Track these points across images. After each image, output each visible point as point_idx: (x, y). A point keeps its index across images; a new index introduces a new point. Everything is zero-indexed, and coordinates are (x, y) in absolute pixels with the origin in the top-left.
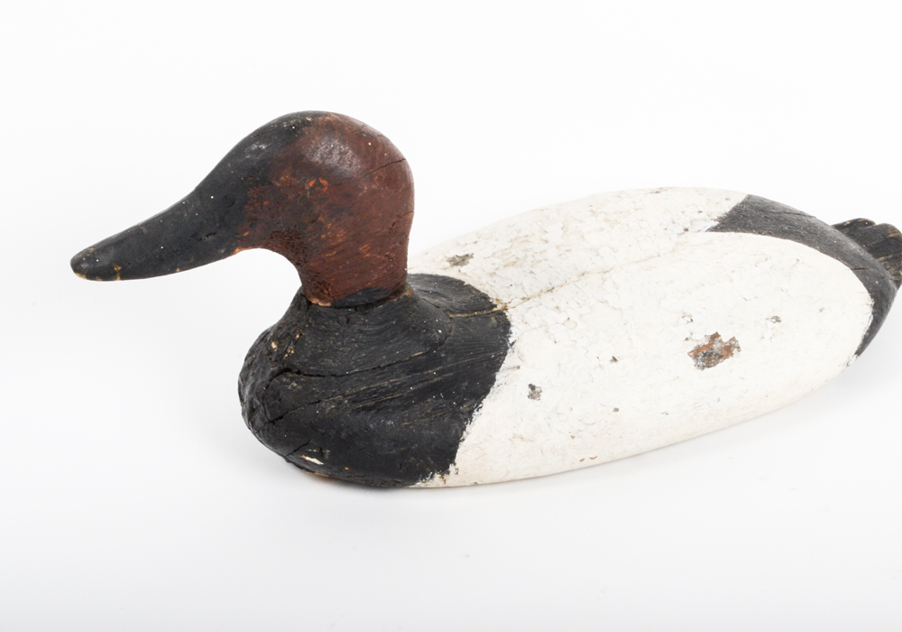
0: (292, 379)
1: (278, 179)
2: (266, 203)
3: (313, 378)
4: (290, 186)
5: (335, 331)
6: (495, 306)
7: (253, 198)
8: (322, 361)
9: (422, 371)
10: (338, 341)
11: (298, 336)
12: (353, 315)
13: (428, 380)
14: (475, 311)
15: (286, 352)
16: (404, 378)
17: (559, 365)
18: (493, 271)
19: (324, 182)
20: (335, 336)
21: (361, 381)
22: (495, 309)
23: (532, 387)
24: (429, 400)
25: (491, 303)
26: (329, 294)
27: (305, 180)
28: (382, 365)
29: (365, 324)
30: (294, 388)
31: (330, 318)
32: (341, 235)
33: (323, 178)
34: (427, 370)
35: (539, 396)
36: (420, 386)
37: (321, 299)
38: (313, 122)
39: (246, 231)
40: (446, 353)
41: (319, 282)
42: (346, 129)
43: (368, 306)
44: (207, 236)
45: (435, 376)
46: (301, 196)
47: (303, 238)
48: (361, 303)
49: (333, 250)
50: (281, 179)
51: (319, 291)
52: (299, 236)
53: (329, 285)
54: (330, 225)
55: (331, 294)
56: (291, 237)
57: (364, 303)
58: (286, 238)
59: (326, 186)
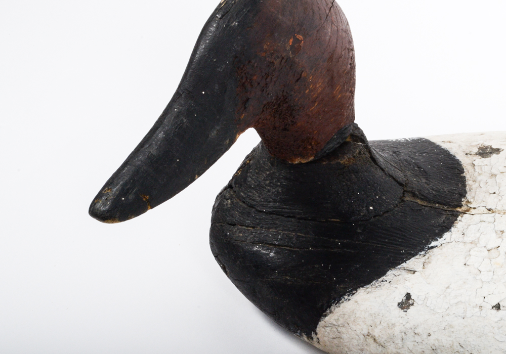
1: (261, 49)
2: (254, 78)
7: (243, 78)
17: (448, 287)
19: (300, 37)
23: (408, 296)
24: (317, 266)
26: (312, 147)
27: (284, 41)
32: (320, 85)
33: (299, 33)
34: (335, 238)
35: (408, 308)
37: (303, 157)
39: (242, 113)
41: (302, 141)
46: (285, 58)
47: (290, 100)
48: (338, 146)
49: (315, 102)
50: (264, 47)
51: (301, 149)
52: (287, 100)
53: (313, 138)
54: (311, 78)
55: (315, 148)
56: (279, 104)
57: (339, 145)
58: (275, 107)
59: (302, 40)
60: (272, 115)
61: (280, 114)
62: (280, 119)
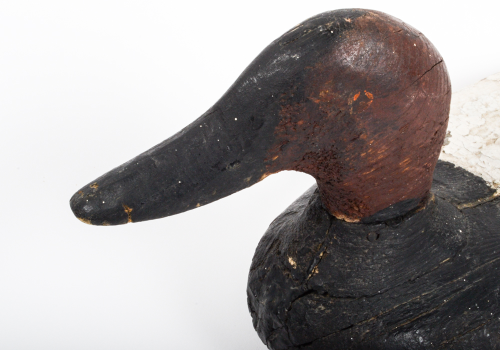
0: (319, 302)
1: (316, 95)
2: (300, 123)
3: (342, 301)
4: (331, 103)
5: (364, 249)
6: (495, 191)
7: (285, 118)
8: (352, 282)
9: (451, 279)
10: (368, 258)
11: (321, 255)
12: (384, 231)
13: (460, 289)
14: (477, 198)
15: (308, 272)
16: (435, 290)
18: (477, 150)
19: (369, 95)
20: (365, 253)
21: (393, 298)
22: (495, 195)
24: (466, 313)
25: (489, 187)
26: (359, 210)
27: (348, 95)
28: (412, 278)
29: (396, 238)
30: (323, 312)
31: (359, 234)
32: (382, 152)
33: (369, 90)
34: (457, 277)
36: (453, 296)
37: (348, 215)
38: (353, 23)
39: (276, 154)
40: (471, 255)
41: (349, 200)
42: (391, 29)
43: (399, 219)
44: (232, 164)
45: (466, 284)
46: (343, 112)
47: (340, 158)
48: (392, 217)
49: (372, 167)
50: (320, 94)
51: (347, 207)
52: (335, 156)
53: (361, 202)
54: (372, 142)
55: (362, 211)
56: (326, 157)
57: (395, 216)
58: (320, 159)
59: (371, 99)
60: (316, 165)
61: (326, 167)
62: (324, 171)
